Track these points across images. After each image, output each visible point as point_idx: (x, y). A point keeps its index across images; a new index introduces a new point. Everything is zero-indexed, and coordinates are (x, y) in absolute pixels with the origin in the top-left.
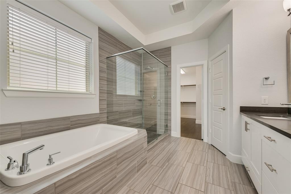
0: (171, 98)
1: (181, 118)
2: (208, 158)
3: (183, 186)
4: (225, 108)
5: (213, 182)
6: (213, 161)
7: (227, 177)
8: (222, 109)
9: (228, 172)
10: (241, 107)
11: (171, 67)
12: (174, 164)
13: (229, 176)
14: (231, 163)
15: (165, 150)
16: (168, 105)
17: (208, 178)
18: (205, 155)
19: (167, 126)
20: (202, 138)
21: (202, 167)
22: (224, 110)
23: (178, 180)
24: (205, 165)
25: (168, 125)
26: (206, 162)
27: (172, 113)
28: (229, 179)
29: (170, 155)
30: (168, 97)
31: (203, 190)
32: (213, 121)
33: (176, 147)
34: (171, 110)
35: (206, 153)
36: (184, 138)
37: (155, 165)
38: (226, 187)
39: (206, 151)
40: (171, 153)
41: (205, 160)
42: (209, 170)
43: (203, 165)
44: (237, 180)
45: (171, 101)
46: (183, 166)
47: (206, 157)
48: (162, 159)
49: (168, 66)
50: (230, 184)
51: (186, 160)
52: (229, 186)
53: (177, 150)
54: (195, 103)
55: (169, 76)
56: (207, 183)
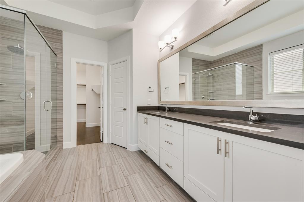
0: (62, 100)
1: (77, 123)
2: (115, 156)
3: (110, 194)
4: (126, 108)
5: (129, 173)
6: (121, 157)
7: (135, 164)
8: (123, 109)
9: (134, 160)
10: (137, 107)
11: (62, 58)
12: (87, 178)
13: (136, 163)
14: (132, 152)
15: (64, 169)
16: (58, 109)
17: (124, 172)
18: (112, 155)
19: (56, 137)
20: (101, 140)
21: (115, 166)
22: (125, 110)
23: (102, 191)
24: (116, 162)
25: (58, 135)
26: (115, 160)
27: (63, 119)
28: (137, 164)
29: (75, 171)
30: (57, 97)
31: (126, 184)
32: (114, 121)
33: (78, 159)
34: (62, 115)
35: (112, 152)
36: (82, 146)
37: (61, 194)
38: (139, 171)
39: (111, 150)
40: (76, 168)
41: (114, 158)
42: (121, 166)
43: (116, 164)
44: (141, 163)
45: (62, 103)
46: (98, 175)
47: (114, 156)
48: (67, 182)
49: (58, 56)
50: (139, 167)
51: (98, 167)
52: (139, 169)
53: (81, 162)
54: (85, 105)
55: (59, 69)
56: (126, 178)
